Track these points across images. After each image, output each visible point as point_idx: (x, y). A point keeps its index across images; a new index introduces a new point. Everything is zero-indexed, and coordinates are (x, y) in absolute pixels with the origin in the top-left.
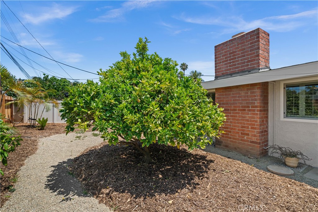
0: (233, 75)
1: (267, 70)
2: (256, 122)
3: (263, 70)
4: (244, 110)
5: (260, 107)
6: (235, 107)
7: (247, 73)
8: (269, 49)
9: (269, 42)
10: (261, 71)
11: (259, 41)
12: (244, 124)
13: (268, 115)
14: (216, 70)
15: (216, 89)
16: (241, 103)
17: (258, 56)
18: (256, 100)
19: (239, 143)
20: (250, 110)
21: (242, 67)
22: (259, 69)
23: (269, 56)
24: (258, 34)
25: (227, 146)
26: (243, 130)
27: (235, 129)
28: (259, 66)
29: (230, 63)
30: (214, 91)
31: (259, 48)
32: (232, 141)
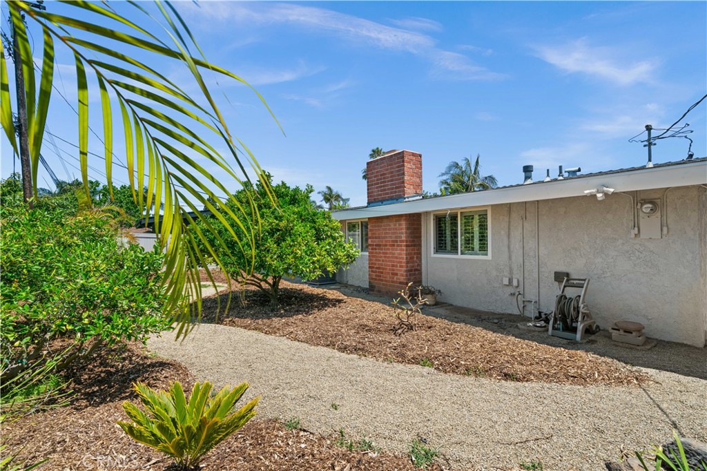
0: (384, 203)
1: (418, 198)
2: (403, 258)
3: (410, 199)
4: (394, 245)
5: (407, 241)
6: (386, 241)
7: (395, 201)
8: (421, 173)
9: (421, 165)
10: (407, 200)
11: (403, 166)
12: (394, 262)
13: (421, 250)
14: (368, 193)
15: (369, 218)
16: (391, 237)
17: (403, 182)
18: (402, 233)
19: (390, 286)
20: (398, 246)
21: (391, 193)
22: (405, 198)
23: (421, 181)
24: (403, 157)
25: (379, 291)
26: (393, 270)
27: (386, 269)
28: (404, 195)
29: (381, 187)
30: (367, 220)
31: (404, 174)
32: (384, 284)
